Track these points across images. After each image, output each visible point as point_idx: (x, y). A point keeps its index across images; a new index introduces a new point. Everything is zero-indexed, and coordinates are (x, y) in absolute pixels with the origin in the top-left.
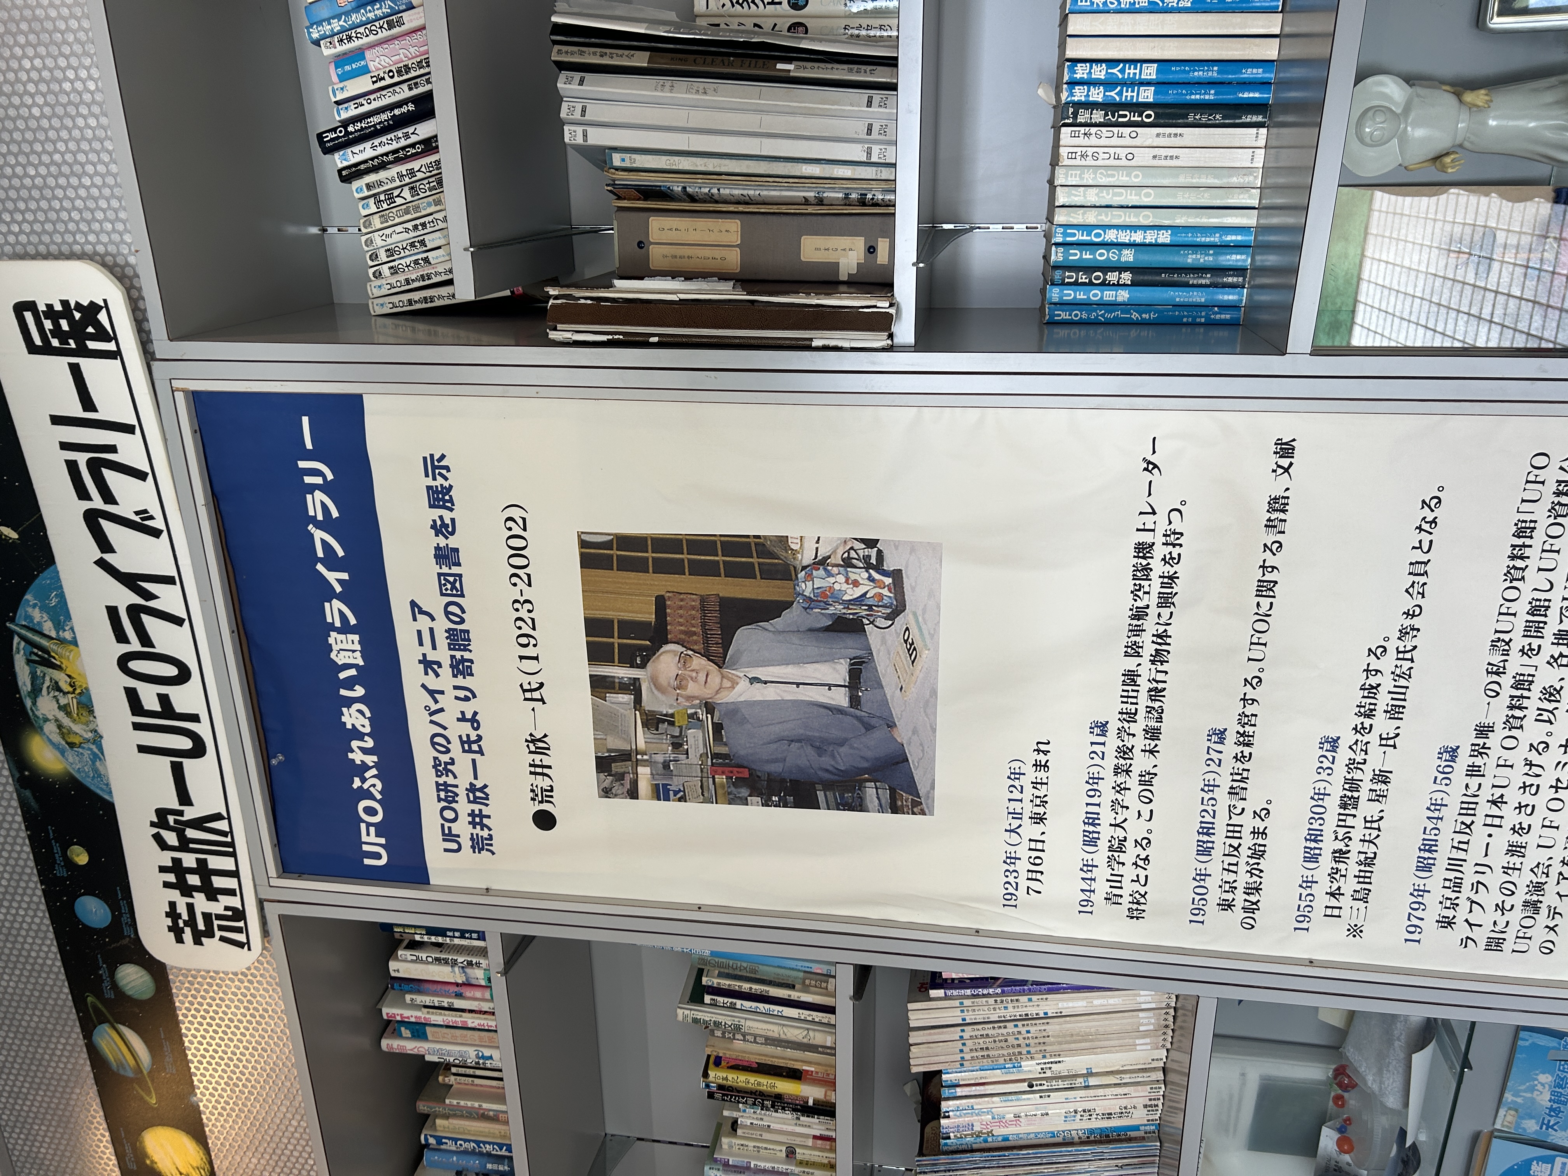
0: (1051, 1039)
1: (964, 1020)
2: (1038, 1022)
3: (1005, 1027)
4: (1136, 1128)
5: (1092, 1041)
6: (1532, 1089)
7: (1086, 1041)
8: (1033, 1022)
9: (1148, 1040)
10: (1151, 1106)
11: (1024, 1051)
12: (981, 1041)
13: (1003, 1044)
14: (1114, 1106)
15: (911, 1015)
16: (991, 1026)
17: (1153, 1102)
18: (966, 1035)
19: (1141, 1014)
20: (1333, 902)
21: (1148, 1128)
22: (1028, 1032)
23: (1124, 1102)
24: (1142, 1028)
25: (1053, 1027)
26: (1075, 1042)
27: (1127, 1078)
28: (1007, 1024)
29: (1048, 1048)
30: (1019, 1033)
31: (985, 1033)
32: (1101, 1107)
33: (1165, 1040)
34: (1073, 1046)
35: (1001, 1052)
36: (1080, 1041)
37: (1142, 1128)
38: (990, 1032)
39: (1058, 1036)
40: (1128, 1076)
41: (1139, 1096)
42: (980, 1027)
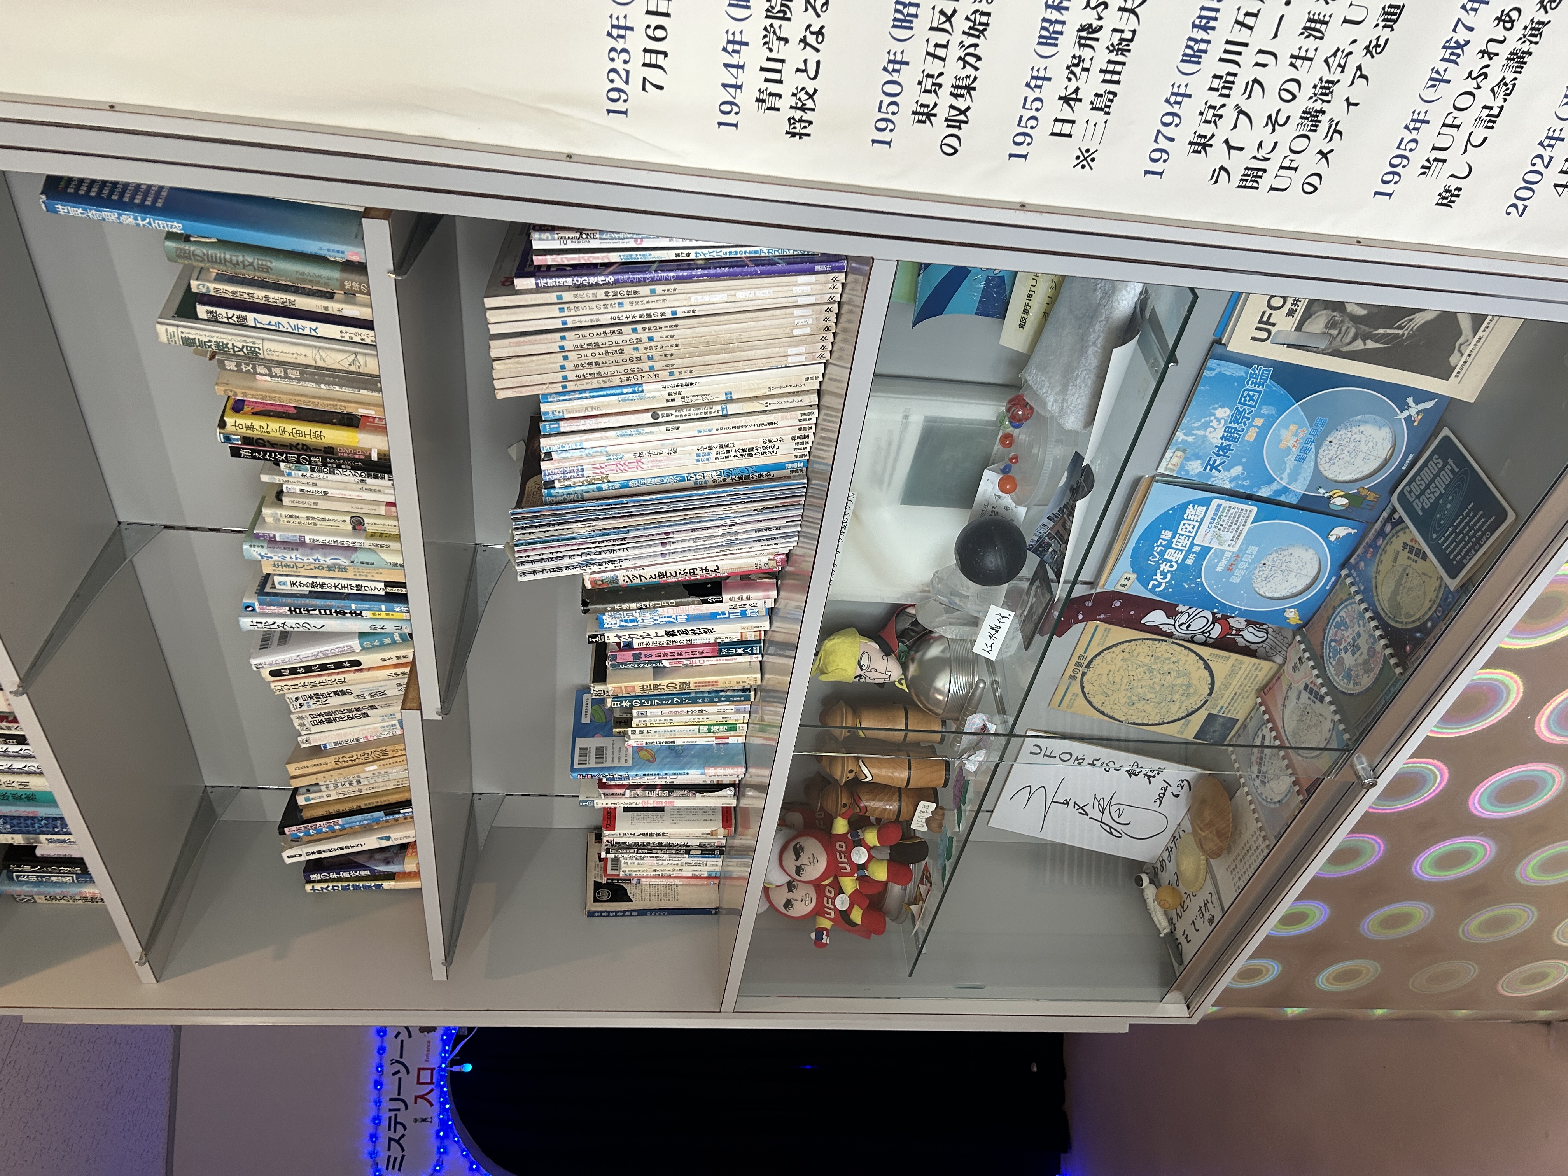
0: (681, 349)
1: (564, 323)
2: (663, 324)
3: (620, 333)
4: (781, 466)
5: (733, 351)
6: (1206, 426)
7: (726, 351)
8: (658, 324)
9: (802, 349)
10: (800, 437)
11: (646, 367)
12: (589, 353)
13: (618, 357)
14: (755, 439)
15: (491, 317)
16: (601, 330)
17: (803, 433)
18: (569, 345)
19: (797, 312)
20: (1067, 114)
21: (794, 465)
22: (651, 339)
23: (769, 433)
24: (796, 332)
25: (684, 332)
26: (710, 353)
27: (774, 404)
28: (623, 328)
29: (677, 362)
30: (639, 340)
31: (593, 341)
32: (741, 440)
33: (823, 347)
34: (708, 359)
35: (615, 369)
36: (718, 352)
37: (788, 466)
38: (601, 340)
39: (690, 345)
40: (776, 400)
41: (788, 424)
42: (586, 332)
